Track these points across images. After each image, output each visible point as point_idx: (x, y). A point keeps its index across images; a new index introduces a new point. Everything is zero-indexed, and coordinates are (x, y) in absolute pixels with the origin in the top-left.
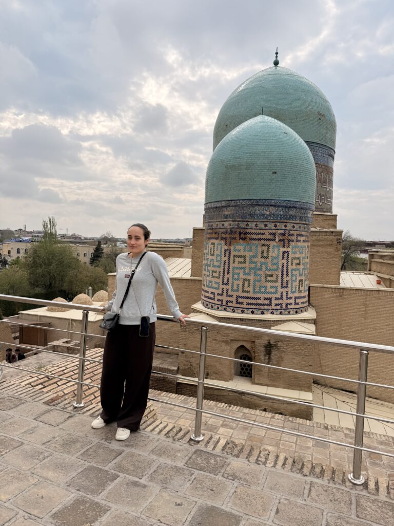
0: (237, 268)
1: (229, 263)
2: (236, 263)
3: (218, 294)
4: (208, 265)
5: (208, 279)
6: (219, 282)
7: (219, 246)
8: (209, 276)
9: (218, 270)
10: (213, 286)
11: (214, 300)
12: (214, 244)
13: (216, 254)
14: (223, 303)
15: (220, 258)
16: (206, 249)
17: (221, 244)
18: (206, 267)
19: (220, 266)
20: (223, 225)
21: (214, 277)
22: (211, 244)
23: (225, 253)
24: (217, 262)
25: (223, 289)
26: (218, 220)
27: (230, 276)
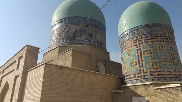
1: (174, 54)
3: (173, 71)
4: (158, 56)
5: (162, 64)
6: (172, 65)
7: (165, 45)
8: (162, 62)
9: (169, 57)
10: (167, 67)
11: (171, 75)
12: (161, 44)
13: (165, 49)
14: (177, 76)
15: (168, 51)
16: (152, 47)
17: (167, 44)
18: (155, 57)
19: (169, 55)
20: (165, 35)
21: (167, 62)
22: (158, 44)
23: (170, 49)
24: (167, 53)
25: (175, 68)
26: (161, 33)
27: (176, 61)
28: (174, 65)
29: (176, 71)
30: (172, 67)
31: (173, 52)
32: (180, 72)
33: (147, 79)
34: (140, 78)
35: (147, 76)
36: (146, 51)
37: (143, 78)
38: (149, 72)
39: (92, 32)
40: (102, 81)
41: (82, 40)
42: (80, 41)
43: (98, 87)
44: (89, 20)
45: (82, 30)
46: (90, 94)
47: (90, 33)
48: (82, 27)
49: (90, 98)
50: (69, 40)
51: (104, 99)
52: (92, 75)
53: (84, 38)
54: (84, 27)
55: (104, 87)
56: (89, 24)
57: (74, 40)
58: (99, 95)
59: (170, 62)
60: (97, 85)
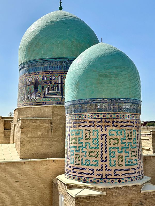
0: (113, 148)
2: (112, 144)
3: (98, 170)
4: (82, 147)
5: (84, 159)
6: (98, 160)
7: (95, 132)
8: (85, 156)
9: (96, 150)
10: (91, 164)
11: (93, 175)
12: (89, 131)
13: (93, 138)
14: (103, 177)
15: (97, 141)
16: (78, 134)
17: (97, 131)
18: (79, 149)
19: (97, 147)
20: (98, 116)
21: (92, 156)
22: (85, 131)
23: (102, 137)
24: (94, 144)
25: (102, 166)
26: (92, 113)
27: (108, 154)
28: (102, 161)
29: (102, 170)
30: (98, 163)
31: (106, 141)
32: (110, 170)
33: (70, 176)
35: (71, 171)
36: (73, 139)
37: (68, 173)
38: (72, 167)
39: (61, 81)
40: (36, 169)
41: (44, 97)
42: (42, 98)
43: (28, 177)
44: (56, 61)
45: (45, 80)
46: (14, 187)
47: (57, 83)
48: (45, 75)
49: (15, 191)
50: (29, 98)
51: (38, 190)
52: (19, 166)
53: (47, 93)
54: (48, 75)
55: (39, 176)
56: (55, 68)
57: (34, 98)
58: (29, 186)
59: (95, 157)
60: (26, 175)
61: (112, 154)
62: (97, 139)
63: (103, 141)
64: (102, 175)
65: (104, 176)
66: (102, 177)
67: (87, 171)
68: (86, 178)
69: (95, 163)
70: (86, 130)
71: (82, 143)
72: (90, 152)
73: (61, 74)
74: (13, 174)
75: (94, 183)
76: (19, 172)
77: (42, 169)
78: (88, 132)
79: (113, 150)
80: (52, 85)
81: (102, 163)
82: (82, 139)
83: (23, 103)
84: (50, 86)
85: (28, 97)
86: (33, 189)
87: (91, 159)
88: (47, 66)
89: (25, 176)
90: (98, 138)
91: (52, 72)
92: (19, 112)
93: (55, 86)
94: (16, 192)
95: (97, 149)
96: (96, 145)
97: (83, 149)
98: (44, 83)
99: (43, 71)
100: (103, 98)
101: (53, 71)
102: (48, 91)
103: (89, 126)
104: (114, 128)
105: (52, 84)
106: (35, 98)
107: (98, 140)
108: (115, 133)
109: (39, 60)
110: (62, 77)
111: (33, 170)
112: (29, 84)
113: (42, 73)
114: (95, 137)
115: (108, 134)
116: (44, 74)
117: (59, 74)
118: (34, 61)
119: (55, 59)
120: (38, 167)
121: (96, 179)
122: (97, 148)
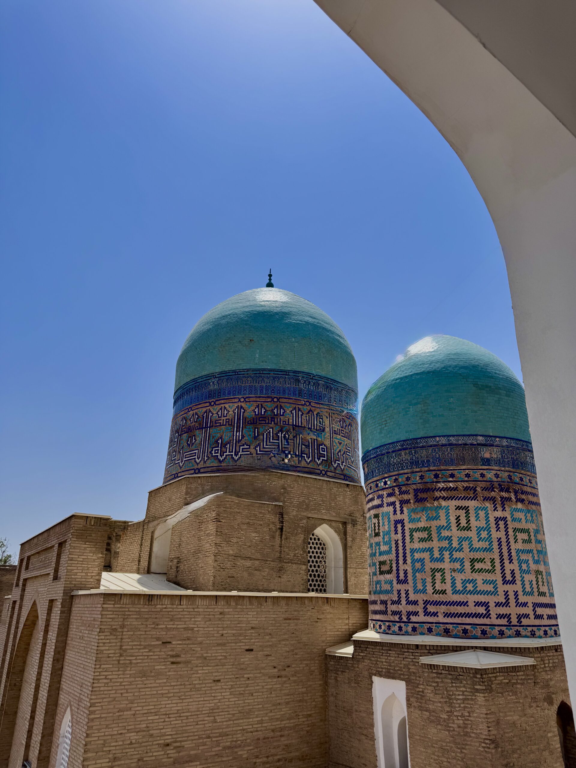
0: (523, 551)
1: (508, 543)
2: (520, 541)
3: (498, 604)
4: (451, 550)
5: (459, 578)
6: (496, 580)
7: (480, 512)
8: (461, 571)
9: (487, 556)
10: (478, 589)
11: (487, 618)
12: (466, 509)
13: (477, 527)
14: (511, 622)
15: (487, 534)
16: (437, 518)
17: (485, 509)
18: (442, 554)
19: (489, 548)
20: (482, 475)
21: (480, 571)
22: (456, 509)
23: (497, 524)
24: (482, 541)
25: (506, 593)
26: (469, 467)
27: (515, 566)
28: (505, 582)
29: (507, 604)
30: (496, 588)
31: (507, 534)
32: (525, 604)
33: (416, 625)
34: (397, 618)
35: (416, 614)
36: (417, 530)
37: (405, 619)
38: (421, 603)
39: (297, 421)
40: (290, 619)
41: (258, 452)
42: (254, 455)
43: (273, 640)
44: (287, 376)
45: (261, 414)
46: (242, 666)
47: (288, 424)
48: (261, 405)
49: (243, 677)
50: (219, 454)
51: (295, 678)
52: (254, 607)
53: (266, 445)
54: (269, 406)
55: (297, 639)
56: (284, 391)
57: (233, 453)
58: (275, 665)
59: (488, 571)
60: (270, 634)
61: (524, 567)
62: (488, 529)
63: (502, 534)
64: (508, 616)
65: (514, 621)
66: (509, 621)
67: (472, 609)
68: (468, 627)
69: (490, 588)
70: (458, 508)
71: (449, 539)
72: (473, 561)
73: (297, 406)
74: (241, 630)
75: (494, 637)
76: (253, 625)
77: (304, 620)
78: (462, 513)
79: (523, 557)
80: (277, 428)
81: (507, 587)
82: (448, 527)
83: (196, 467)
84: (273, 428)
85: (215, 453)
86: (283, 673)
87: (479, 578)
88: (266, 386)
89: (267, 637)
90: (490, 528)
91: (278, 400)
92: (190, 488)
93: (284, 429)
94: (247, 682)
95: (490, 552)
96: (487, 543)
97: (454, 553)
98: (260, 421)
99: (258, 396)
100: (491, 434)
101: (280, 398)
102: (268, 439)
103: (465, 498)
104: (520, 506)
105: (279, 424)
106: (236, 455)
107: (491, 531)
108: (521, 515)
109: (249, 372)
110: (300, 413)
111: (284, 622)
112: (220, 421)
113: (254, 399)
114: (483, 524)
115: (509, 518)
116: (259, 403)
117: (294, 406)
118: (234, 374)
119: (286, 373)
120: (296, 613)
121: (496, 627)
122: (489, 550)
